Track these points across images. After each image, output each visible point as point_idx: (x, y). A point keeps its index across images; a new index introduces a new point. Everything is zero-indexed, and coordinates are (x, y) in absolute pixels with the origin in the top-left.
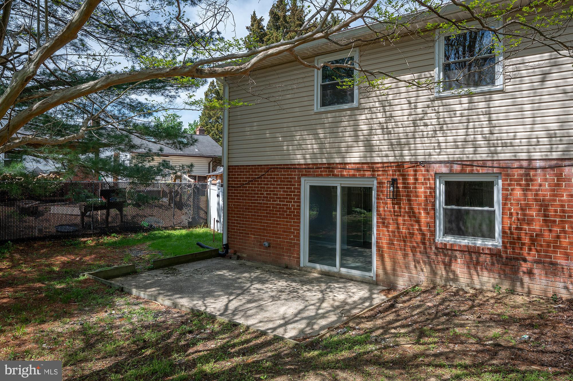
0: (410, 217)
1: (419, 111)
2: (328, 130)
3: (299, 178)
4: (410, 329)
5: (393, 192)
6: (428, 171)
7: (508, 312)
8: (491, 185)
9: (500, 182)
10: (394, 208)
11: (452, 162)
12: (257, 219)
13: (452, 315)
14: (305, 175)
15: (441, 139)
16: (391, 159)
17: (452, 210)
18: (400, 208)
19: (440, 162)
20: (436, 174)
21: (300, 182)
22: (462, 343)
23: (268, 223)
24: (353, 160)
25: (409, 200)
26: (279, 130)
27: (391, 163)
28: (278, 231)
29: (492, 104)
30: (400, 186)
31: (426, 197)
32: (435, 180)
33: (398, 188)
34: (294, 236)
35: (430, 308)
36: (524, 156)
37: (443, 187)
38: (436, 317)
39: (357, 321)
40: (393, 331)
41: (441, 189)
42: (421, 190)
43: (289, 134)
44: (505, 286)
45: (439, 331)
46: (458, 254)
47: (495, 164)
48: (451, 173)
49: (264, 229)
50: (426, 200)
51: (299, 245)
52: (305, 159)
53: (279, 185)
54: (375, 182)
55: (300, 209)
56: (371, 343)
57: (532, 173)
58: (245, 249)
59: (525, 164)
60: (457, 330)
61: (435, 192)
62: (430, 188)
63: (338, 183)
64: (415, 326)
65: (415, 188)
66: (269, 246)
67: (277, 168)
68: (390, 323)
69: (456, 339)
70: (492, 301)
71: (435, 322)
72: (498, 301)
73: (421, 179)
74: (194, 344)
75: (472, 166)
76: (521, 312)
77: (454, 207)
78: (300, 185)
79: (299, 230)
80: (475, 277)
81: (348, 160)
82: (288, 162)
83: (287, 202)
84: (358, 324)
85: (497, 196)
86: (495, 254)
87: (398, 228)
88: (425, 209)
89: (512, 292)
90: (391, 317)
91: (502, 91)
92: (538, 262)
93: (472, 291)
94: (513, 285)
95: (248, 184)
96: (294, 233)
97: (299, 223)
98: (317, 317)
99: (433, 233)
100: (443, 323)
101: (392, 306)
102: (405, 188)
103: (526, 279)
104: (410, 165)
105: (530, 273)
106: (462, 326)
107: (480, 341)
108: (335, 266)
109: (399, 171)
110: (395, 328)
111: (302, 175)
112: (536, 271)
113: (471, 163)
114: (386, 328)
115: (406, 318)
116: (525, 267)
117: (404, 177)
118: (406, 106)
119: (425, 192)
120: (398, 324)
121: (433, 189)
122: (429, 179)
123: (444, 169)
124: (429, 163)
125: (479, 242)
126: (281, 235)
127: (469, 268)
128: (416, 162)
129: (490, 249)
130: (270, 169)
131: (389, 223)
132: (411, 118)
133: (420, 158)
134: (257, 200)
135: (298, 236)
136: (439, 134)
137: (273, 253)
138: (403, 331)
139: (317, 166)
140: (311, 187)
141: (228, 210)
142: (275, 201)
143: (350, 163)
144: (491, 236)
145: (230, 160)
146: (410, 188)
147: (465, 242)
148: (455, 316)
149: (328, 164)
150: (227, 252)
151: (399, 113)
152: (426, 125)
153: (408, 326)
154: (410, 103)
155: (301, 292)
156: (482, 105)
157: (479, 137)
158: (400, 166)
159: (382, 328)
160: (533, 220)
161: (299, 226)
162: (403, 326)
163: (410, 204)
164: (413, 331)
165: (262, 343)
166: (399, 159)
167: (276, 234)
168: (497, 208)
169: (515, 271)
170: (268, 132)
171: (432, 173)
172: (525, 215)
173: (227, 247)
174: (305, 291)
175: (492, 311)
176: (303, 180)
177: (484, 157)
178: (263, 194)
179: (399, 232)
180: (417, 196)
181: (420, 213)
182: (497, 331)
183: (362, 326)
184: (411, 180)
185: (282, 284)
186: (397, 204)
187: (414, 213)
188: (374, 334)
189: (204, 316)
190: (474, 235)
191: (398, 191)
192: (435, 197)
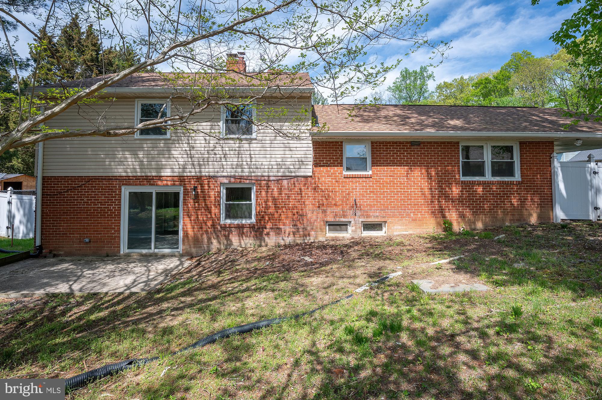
0: (205, 210)
1: (211, 145)
2: (146, 153)
3: (120, 187)
4: (213, 272)
5: (195, 195)
6: (216, 182)
7: (259, 255)
8: (250, 189)
9: (255, 187)
10: (195, 205)
11: (231, 177)
12: (77, 221)
13: (233, 261)
14: (126, 184)
15: (224, 163)
16: (193, 174)
17: (229, 204)
18: (199, 205)
19: (224, 177)
20: (221, 183)
21: (121, 189)
22: (240, 272)
23: (88, 223)
24: (166, 174)
25: (205, 200)
26: (102, 149)
27: (193, 176)
28: (99, 228)
29: (251, 145)
30: (199, 191)
31: (215, 197)
32: (220, 187)
33: (198, 192)
34: (115, 231)
35: (221, 260)
36: (266, 174)
37: (225, 191)
38: (225, 264)
39: (181, 275)
40: (204, 275)
41: (224, 192)
42: (212, 193)
43: (111, 153)
44: (258, 243)
45: (228, 269)
46: (233, 229)
47: (253, 178)
48: (230, 182)
49: (85, 229)
50: (215, 199)
51: (119, 237)
52: (126, 172)
53: (100, 192)
54: (182, 188)
55: (120, 210)
56: (194, 282)
57: (270, 183)
58: (63, 247)
59: (266, 178)
60: (237, 267)
61: (220, 194)
62: (218, 192)
63: (153, 190)
64: (215, 270)
65: (209, 192)
66: (90, 242)
67: (99, 179)
68: (201, 272)
69: (237, 271)
70: (251, 252)
71: (225, 266)
72: (254, 251)
73: (212, 186)
74: (71, 310)
75: (241, 179)
76: (264, 254)
77: (231, 202)
78: (121, 192)
79: (120, 226)
80: (242, 241)
81: (163, 174)
82: (110, 174)
83: (108, 205)
84: (181, 276)
85: (253, 196)
86: (252, 227)
87: (198, 217)
88: (214, 205)
89: (260, 246)
90: (201, 269)
91: (256, 139)
92: (271, 228)
93: (241, 249)
94: (261, 243)
95: (67, 192)
96: (115, 228)
97: (120, 220)
98: (149, 280)
99: (219, 219)
100: (229, 266)
101: (199, 264)
102: (202, 192)
103: (266, 238)
104: (205, 178)
105: (268, 234)
106: (239, 265)
107: (248, 269)
108: (151, 248)
109: (199, 182)
110: (205, 273)
111: (123, 184)
112: (271, 233)
113: (241, 177)
114: (200, 274)
115: (209, 268)
116: (266, 231)
117: (202, 186)
118: (203, 142)
119: (215, 194)
120: (206, 271)
121: (219, 192)
122: (217, 187)
123: (225, 181)
124: (217, 177)
125: (244, 222)
126: (102, 231)
127: (239, 236)
128: (209, 176)
129: (249, 224)
130: (90, 179)
131: (191, 215)
132: (206, 149)
133: (212, 174)
134: (77, 205)
135: (119, 231)
136: (223, 160)
137: (93, 247)
138: (209, 273)
139: (137, 178)
140: (130, 193)
141: (42, 216)
142: (96, 205)
143: (164, 176)
144: (250, 218)
145: (45, 171)
146: (205, 192)
147: (236, 222)
148: (235, 261)
149: (146, 176)
150: (41, 252)
151: (199, 145)
152: (215, 154)
153: (212, 271)
154: (205, 140)
155: (129, 269)
156: (247, 145)
157: (245, 163)
158: (199, 178)
159: (198, 275)
160: (270, 207)
161: (120, 223)
162: (209, 272)
163: (205, 202)
164: (215, 272)
165: (123, 299)
166: (198, 174)
167: (98, 231)
168: (253, 201)
169: (261, 234)
170: (89, 149)
171: (218, 183)
172: (266, 205)
173: (41, 248)
174: (132, 268)
175: (252, 256)
176: (123, 188)
177: (247, 174)
178: (83, 200)
179: (198, 220)
180: (210, 197)
181: (211, 207)
182: (256, 263)
183: (185, 277)
184: (206, 187)
185: (110, 267)
186: (197, 202)
187: (207, 207)
188: (194, 278)
189: (61, 295)
190: (241, 218)
191: (198, 194)
192: (220, 197)
